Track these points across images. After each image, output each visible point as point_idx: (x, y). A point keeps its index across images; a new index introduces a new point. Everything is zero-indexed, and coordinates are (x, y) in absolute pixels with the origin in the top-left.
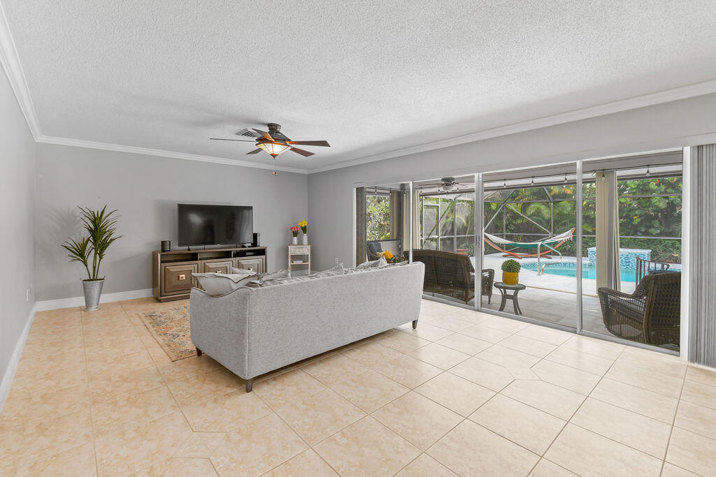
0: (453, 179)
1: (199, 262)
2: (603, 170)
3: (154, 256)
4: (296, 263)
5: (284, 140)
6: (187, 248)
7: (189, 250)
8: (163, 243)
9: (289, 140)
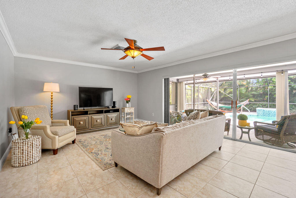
0: (207, 75)
1: (88, 115)
2: (282, 70)
3: (68, 112)
4: (128, 116)
5: (139, 49)
6: (83, 108)
7: (84, 109)
8: (74, 106)
9: (142, 48)
